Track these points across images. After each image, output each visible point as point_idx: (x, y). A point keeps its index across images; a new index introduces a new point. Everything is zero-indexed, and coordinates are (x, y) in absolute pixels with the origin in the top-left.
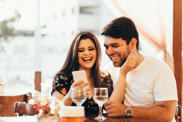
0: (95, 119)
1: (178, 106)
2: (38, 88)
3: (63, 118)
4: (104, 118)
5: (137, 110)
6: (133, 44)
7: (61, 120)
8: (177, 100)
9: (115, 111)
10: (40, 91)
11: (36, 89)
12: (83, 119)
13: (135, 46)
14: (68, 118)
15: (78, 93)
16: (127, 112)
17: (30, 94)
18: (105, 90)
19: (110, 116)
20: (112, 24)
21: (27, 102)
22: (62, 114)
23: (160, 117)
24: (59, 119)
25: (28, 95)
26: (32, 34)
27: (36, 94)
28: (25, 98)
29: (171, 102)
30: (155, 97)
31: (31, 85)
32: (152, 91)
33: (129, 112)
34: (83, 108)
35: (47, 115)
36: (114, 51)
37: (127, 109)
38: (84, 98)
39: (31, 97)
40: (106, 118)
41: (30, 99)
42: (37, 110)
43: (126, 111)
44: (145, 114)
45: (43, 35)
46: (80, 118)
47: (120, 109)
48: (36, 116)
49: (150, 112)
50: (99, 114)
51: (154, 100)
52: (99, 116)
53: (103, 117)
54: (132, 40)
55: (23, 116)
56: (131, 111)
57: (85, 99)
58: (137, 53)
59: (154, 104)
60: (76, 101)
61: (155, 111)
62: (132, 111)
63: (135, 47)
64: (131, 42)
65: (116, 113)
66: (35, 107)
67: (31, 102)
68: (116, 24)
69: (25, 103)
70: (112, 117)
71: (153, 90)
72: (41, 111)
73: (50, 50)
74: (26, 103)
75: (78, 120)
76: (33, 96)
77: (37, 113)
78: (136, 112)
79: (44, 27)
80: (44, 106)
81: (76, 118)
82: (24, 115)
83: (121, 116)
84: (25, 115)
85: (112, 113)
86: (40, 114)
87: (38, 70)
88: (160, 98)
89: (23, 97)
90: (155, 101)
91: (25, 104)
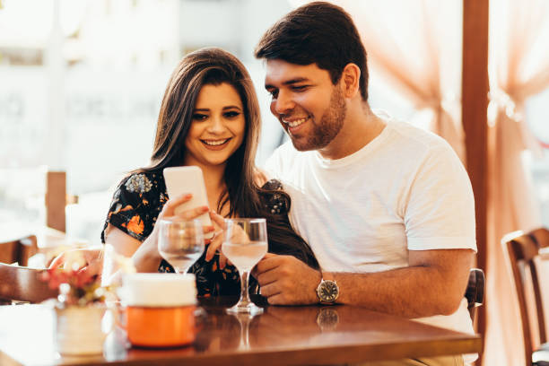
0: (229, 310)
1: (477, 272)
2: (57, 220)
3: (131, 308)
4: (253, 309)
5: (353, 283)
6: (351, 80)
7: (126, 316)
8: (475, 248)
9: (288, 288)
10: (63, 229)
11: (50, 225)
12: (192, 313)
13: (355, 86)
14: (147, 309)
15: (177, 238)
16: (324, 291)
17: (33, 238)
18: (257, 224)
19: (273, 303)
20: (288, 24)
21: (22, 262)
22: (129, 297)
23: (423, 299)
24: (121, 312)
25: (27, 243)
26: (38, 60)
27: (49, 238)
28: (19, 252)
29: (456, 252)
30: (409, 239)
31: (36, 213)
32: (400, 221)
33: (330, 289)
34: (192, 277)
35: (83, 301)
36: (293, 102)
37: (323, 281)
38: (197, 248)
39: (36, 249)
40: (262, 309)
41: (32, 255)
42: (52, 285)
43: (320, 287)
44: (377, 295)
45: (72, 63)
46: (183, 308)
47: (303, 282)
48: (50, 303)
49: (390, 286)
50: (241, 298)
51: (406, 247)
52: (239, 303)
53: (252, 305)
54: (348, 71)
55: (10, 304)
56: (334, 286)
57: (198, 252)
58: (364, 108)
59: (407, 259)
60: (171, 259)
61: (407, 281)
62: (338, 288)
63: (357, 92)
64: (344, 74)
65: (292, 292)
66: (45, 276)
67: (36, 262)
68: (298, 23)
69: (16, 265)
70: (278, 306)
71: (403, 218)
72: (65, 288)
73: (94, 107)
74: (20, 265)
75: (178, 316)
76: (41, 244)
77: (55, 294)
78: (349, 288)
79: (75, 36)
80: (75, 273)
81: (172, 309)
82: (14, 303)
83: (308, 303)
84: (17, 302)
85: (279, 293)
86: (62, 298)
87: (56, 168)
88: (424, 241)
89: (10, 249)
90: (408, 251)
91: (16, 268)
